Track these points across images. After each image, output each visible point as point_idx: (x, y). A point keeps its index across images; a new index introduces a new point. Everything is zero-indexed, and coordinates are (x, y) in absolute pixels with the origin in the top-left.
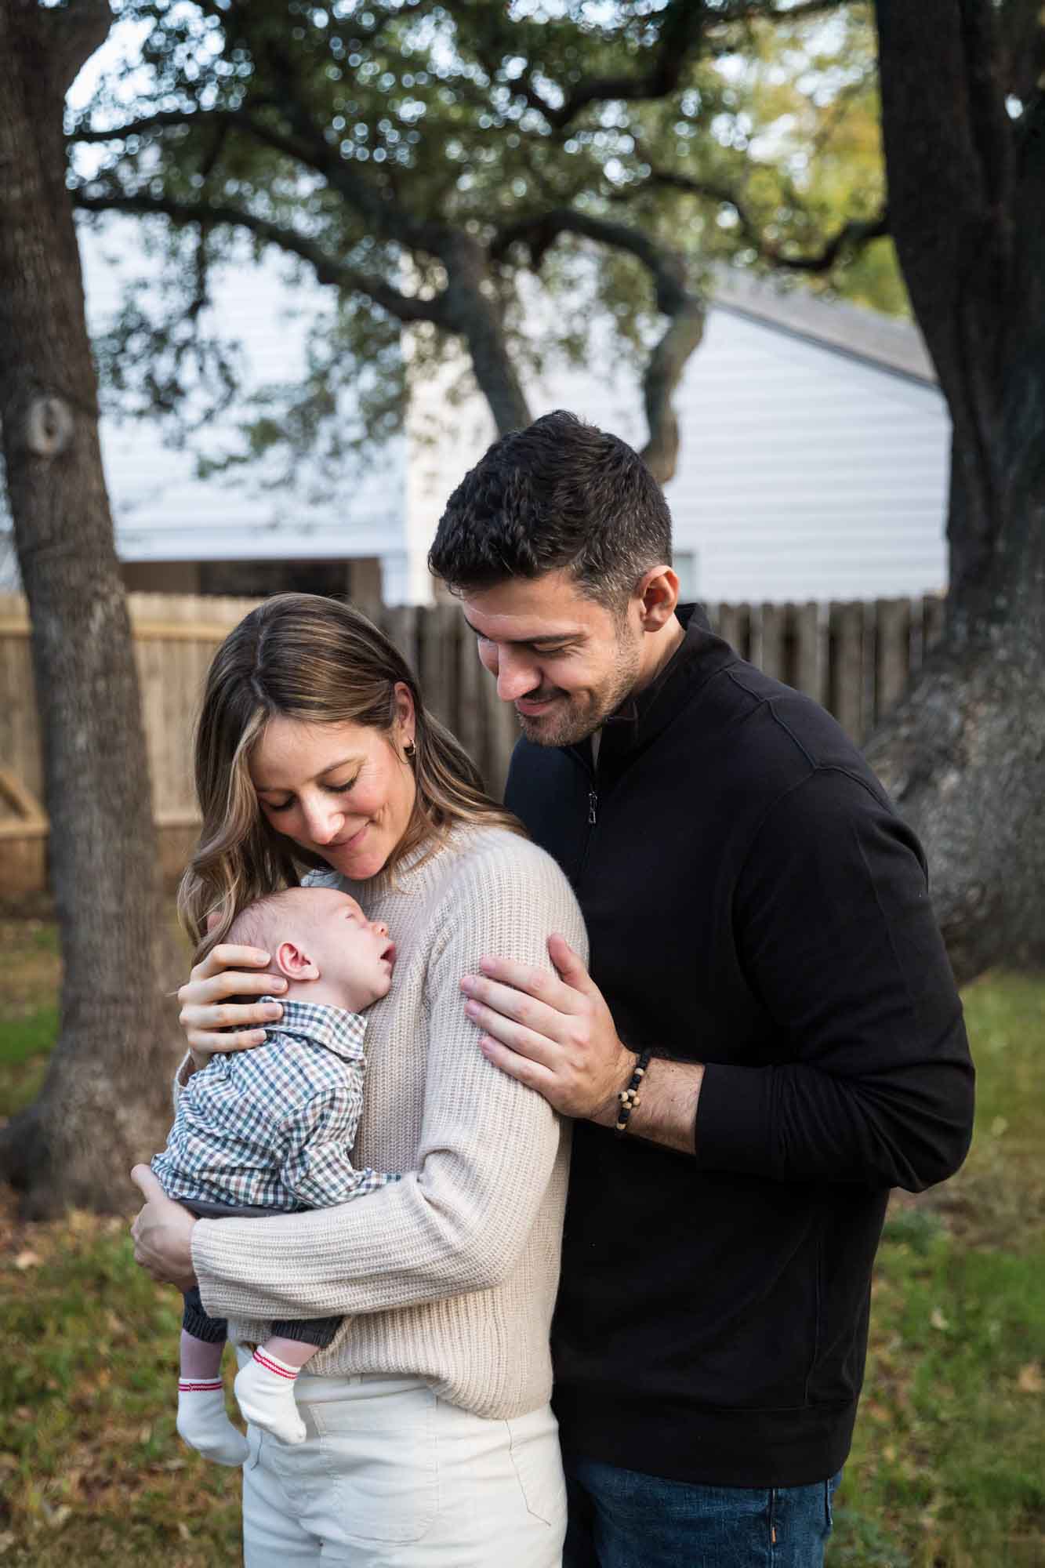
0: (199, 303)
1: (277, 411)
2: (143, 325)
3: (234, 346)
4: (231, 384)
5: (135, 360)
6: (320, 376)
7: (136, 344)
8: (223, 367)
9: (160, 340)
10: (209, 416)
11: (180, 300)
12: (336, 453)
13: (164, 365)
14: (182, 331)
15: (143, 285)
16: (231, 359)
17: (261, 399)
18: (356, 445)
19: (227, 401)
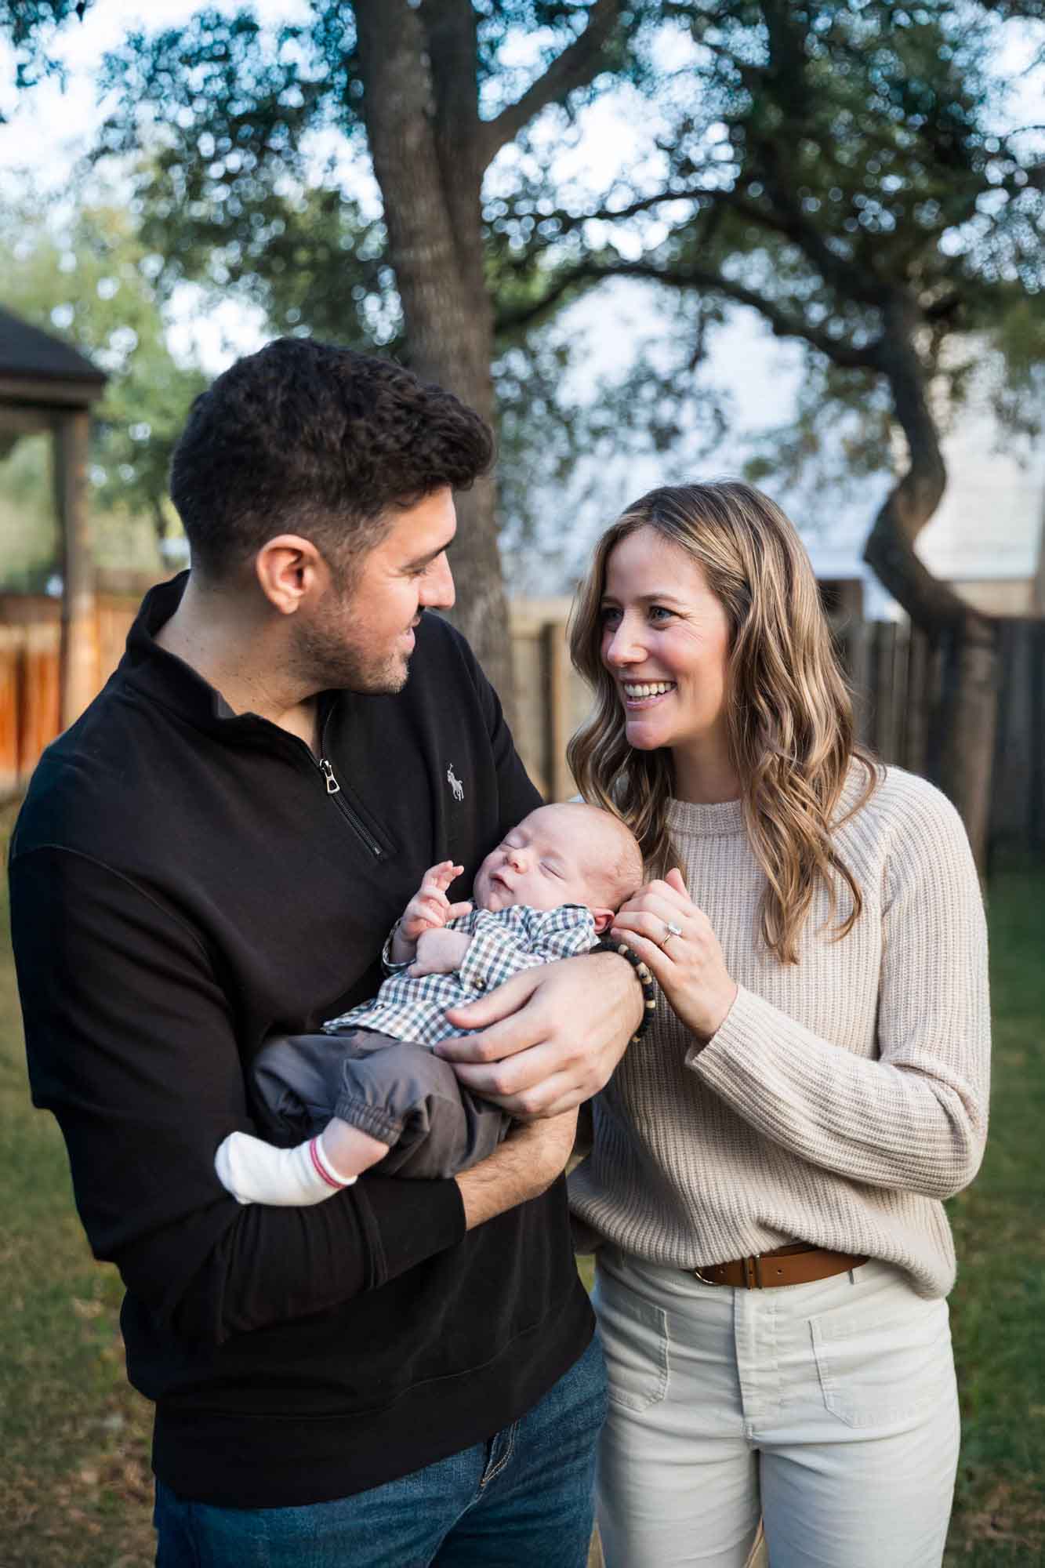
0: (698, 357)
1: (769, 451)
2: (651, 376)
3: (726, 394)
4: (723, 428)
5: (645, 406)
6: (806, 419)
7: (648, 392)
8: (717, 411)
9: (667, 388)
10: (703, 453)
11: (681, 355)
12: (821, 485)
13: (666, 410)
14: (683, 381)
15: (652, 341)
16: (725, 406)
17: (748, 438)
18: (839, 480)
19: (717, 441)
